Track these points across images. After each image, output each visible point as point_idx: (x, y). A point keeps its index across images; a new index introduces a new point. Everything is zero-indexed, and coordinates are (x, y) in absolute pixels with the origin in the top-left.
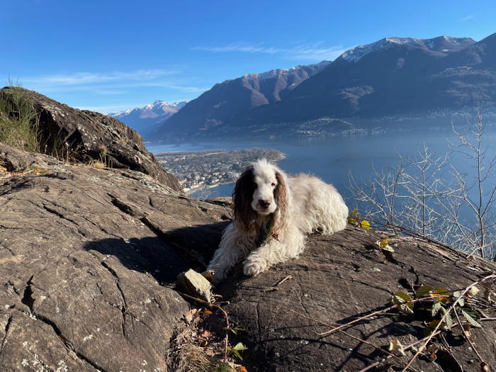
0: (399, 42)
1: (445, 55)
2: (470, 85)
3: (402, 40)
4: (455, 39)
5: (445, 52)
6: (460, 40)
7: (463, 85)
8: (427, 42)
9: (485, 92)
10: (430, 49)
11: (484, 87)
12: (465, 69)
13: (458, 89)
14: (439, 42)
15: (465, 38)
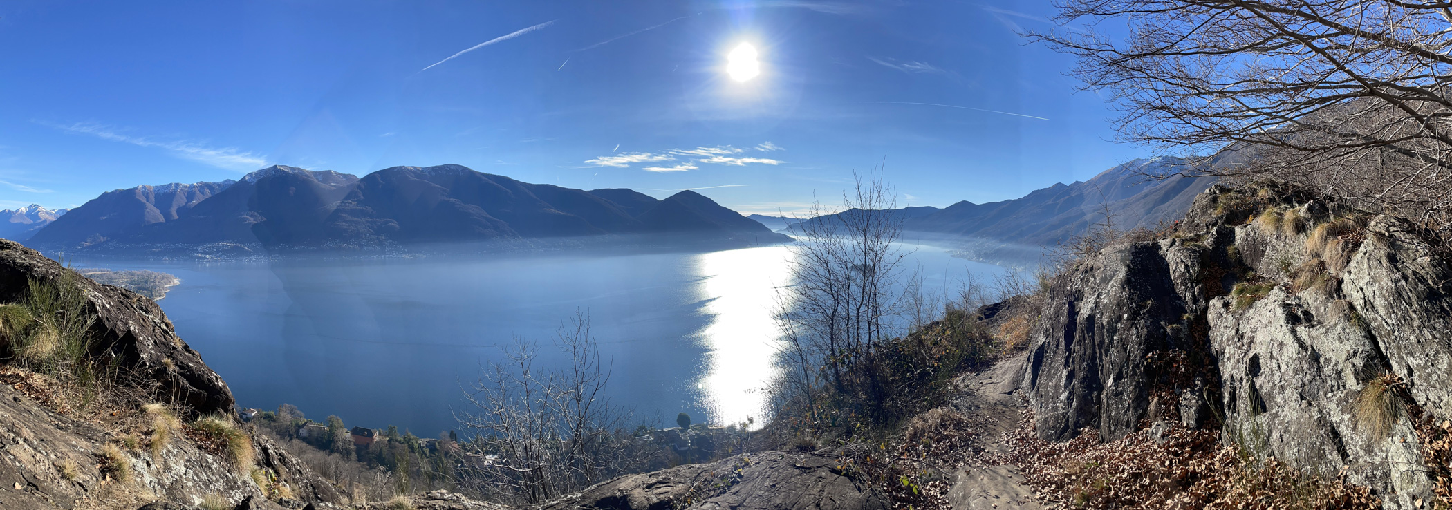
0: (290, 171)
1: (334, 188)
2: (356, 219)
3: (292, 169)
4: (341, 174)
5: (333, 186)
6: (346, 176)
7: (350, 218)
8: (316, 174)
9: (368, 226)
10: (319, 181)
11: (367, 221)
12: (351, 203)
13: (345, 222)
14: (326, 175)
15: (350, 175)
